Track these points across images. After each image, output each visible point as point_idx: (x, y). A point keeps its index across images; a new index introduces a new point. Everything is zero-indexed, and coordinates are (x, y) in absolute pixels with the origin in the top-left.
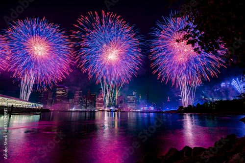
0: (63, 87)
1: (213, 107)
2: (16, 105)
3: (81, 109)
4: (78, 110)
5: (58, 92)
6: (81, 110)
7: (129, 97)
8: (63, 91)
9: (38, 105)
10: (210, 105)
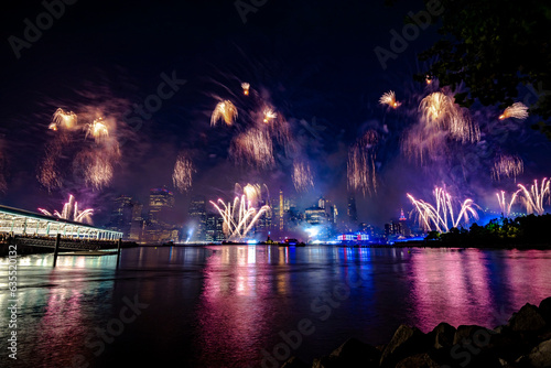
0: (163, 193)
1: (512, 233)
2: (67, 233)
3: (205, 239)
4: (198, 242)
5: (153, 204)
6: (203, 243)
7: (309, 212)
8: (163, 202)
9: (113, 233)
10: (505, 228)
